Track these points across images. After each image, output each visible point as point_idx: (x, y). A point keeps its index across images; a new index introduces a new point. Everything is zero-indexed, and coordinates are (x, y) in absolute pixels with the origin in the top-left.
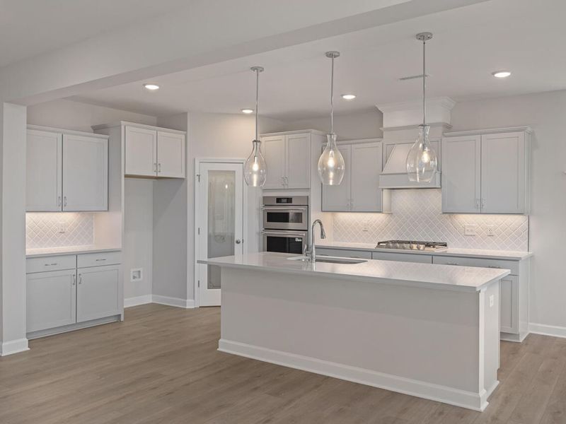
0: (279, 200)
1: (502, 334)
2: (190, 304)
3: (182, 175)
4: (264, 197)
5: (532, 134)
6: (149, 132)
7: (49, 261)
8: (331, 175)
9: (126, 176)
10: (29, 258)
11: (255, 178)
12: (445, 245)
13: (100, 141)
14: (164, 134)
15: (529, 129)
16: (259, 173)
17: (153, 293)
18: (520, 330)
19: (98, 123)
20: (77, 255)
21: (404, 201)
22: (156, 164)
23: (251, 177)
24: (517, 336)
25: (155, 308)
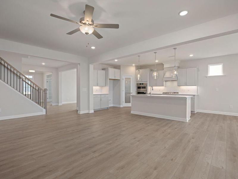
0: (140, 84)
1: (191, 111)
2: (121, 106)
3: (120, 79)
4: (137, 84)
5: (198, 68)
6: (113, 70)
7: (97, 96)
8: (155, 77)
9: (110, 79)
10: (94, 95)
11: (139, 78)
12: (178, 93)
13: (104, 72)
14: (116, 70)
15: (197, 67)
16: (139, 77)
17: (113, 104)
18: (195, 111)
19: (103, 68)
20: (101, 95)
21: (169, 83)
22: (115, 76)
23: (138, 78)
24: (195, 112)
25: (113, 107)
